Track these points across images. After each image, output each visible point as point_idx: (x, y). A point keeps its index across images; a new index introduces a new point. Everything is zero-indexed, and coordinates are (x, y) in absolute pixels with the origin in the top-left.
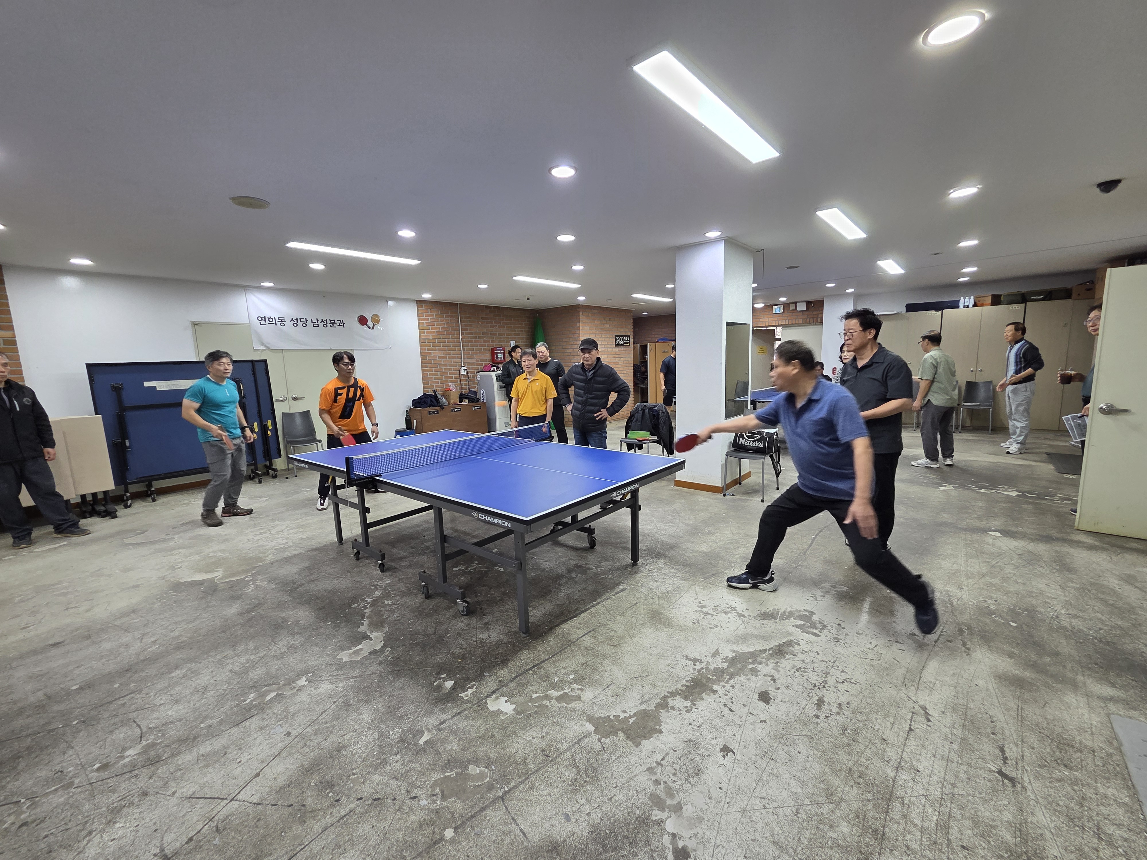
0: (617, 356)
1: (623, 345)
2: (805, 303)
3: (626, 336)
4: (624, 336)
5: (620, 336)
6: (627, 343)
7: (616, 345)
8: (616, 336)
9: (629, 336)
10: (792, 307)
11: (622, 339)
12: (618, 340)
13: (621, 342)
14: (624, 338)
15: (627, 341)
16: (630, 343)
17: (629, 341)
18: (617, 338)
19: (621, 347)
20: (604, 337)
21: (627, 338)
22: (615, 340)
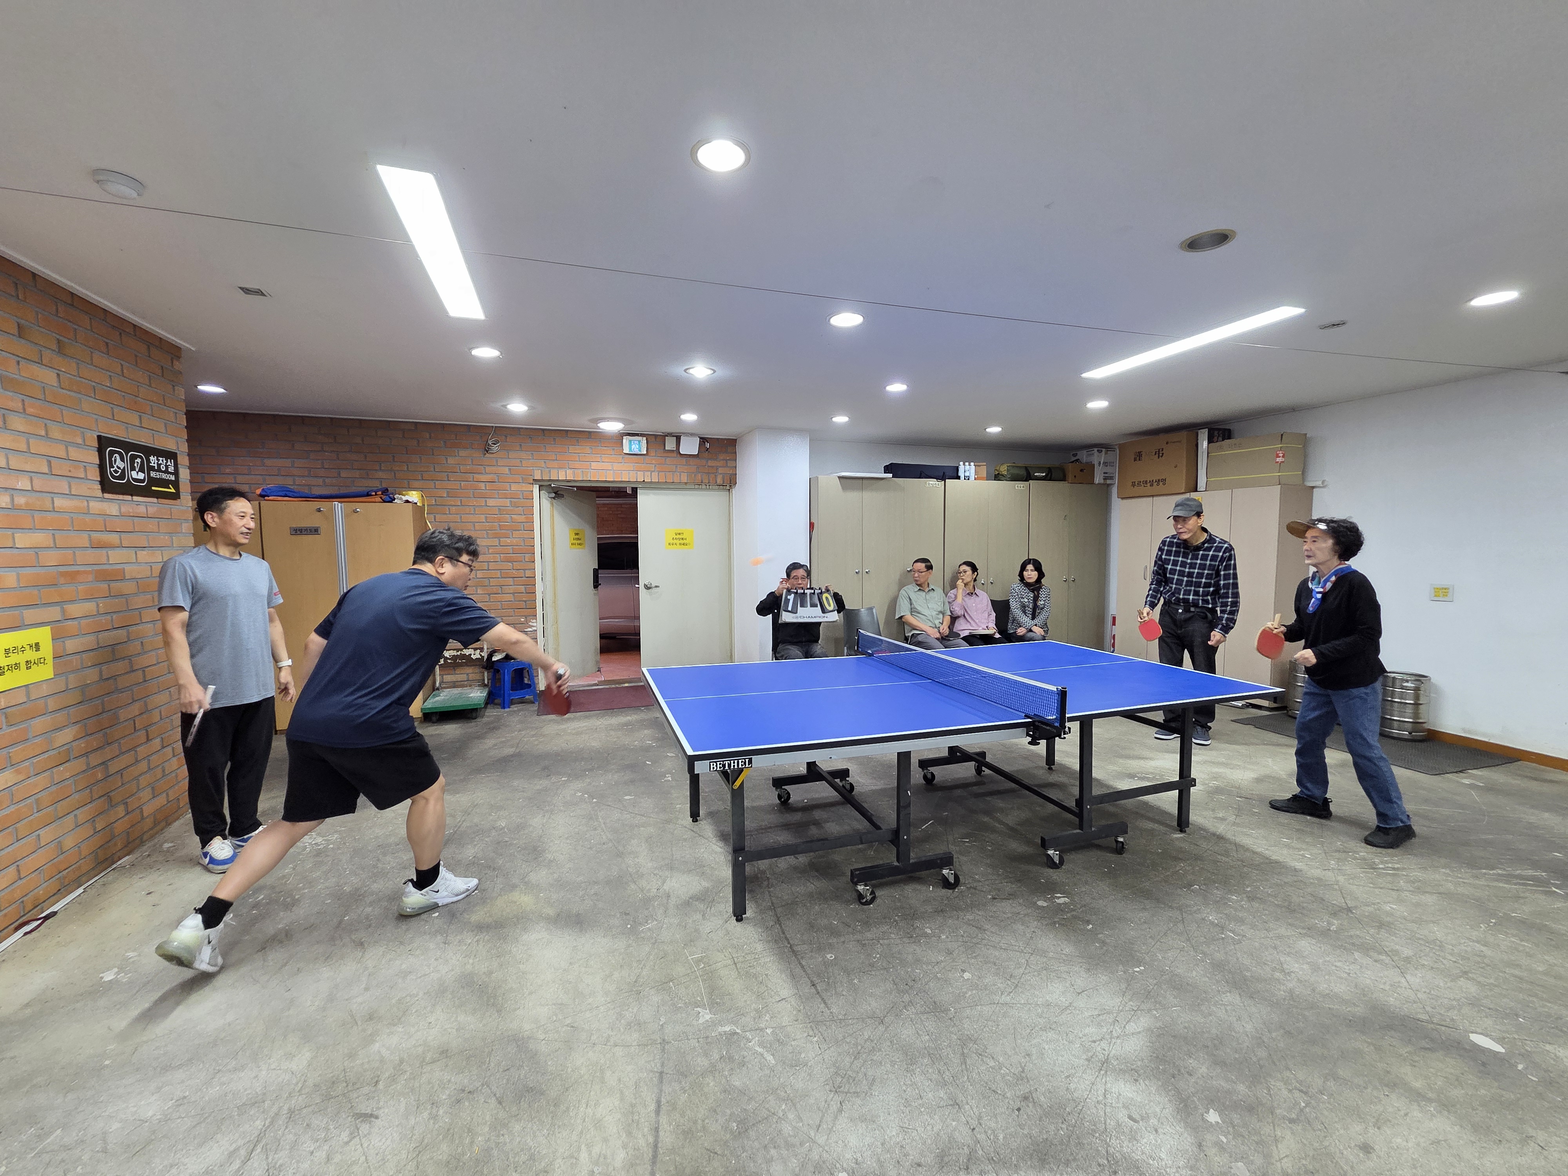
0: (114, 538)
1: (145, 492)
2: (697, 440)
3: (159, 453)
4: (149, 451)
5: (128, 446)
6: (165, 483)
7: (107, 486)
8: (103, 443)
9: (171, 455)
10: (670, 444)
11: (139, 460)
12: (119, 463)
13: (134, 474)
14: (151, 458)
15: (164, 476)
16: (176, 484)
17: (173, 478)
18: (112, 453)
19: (135, 498)
20: (21, 429)
21: (165, 461)
22: (98, 462)
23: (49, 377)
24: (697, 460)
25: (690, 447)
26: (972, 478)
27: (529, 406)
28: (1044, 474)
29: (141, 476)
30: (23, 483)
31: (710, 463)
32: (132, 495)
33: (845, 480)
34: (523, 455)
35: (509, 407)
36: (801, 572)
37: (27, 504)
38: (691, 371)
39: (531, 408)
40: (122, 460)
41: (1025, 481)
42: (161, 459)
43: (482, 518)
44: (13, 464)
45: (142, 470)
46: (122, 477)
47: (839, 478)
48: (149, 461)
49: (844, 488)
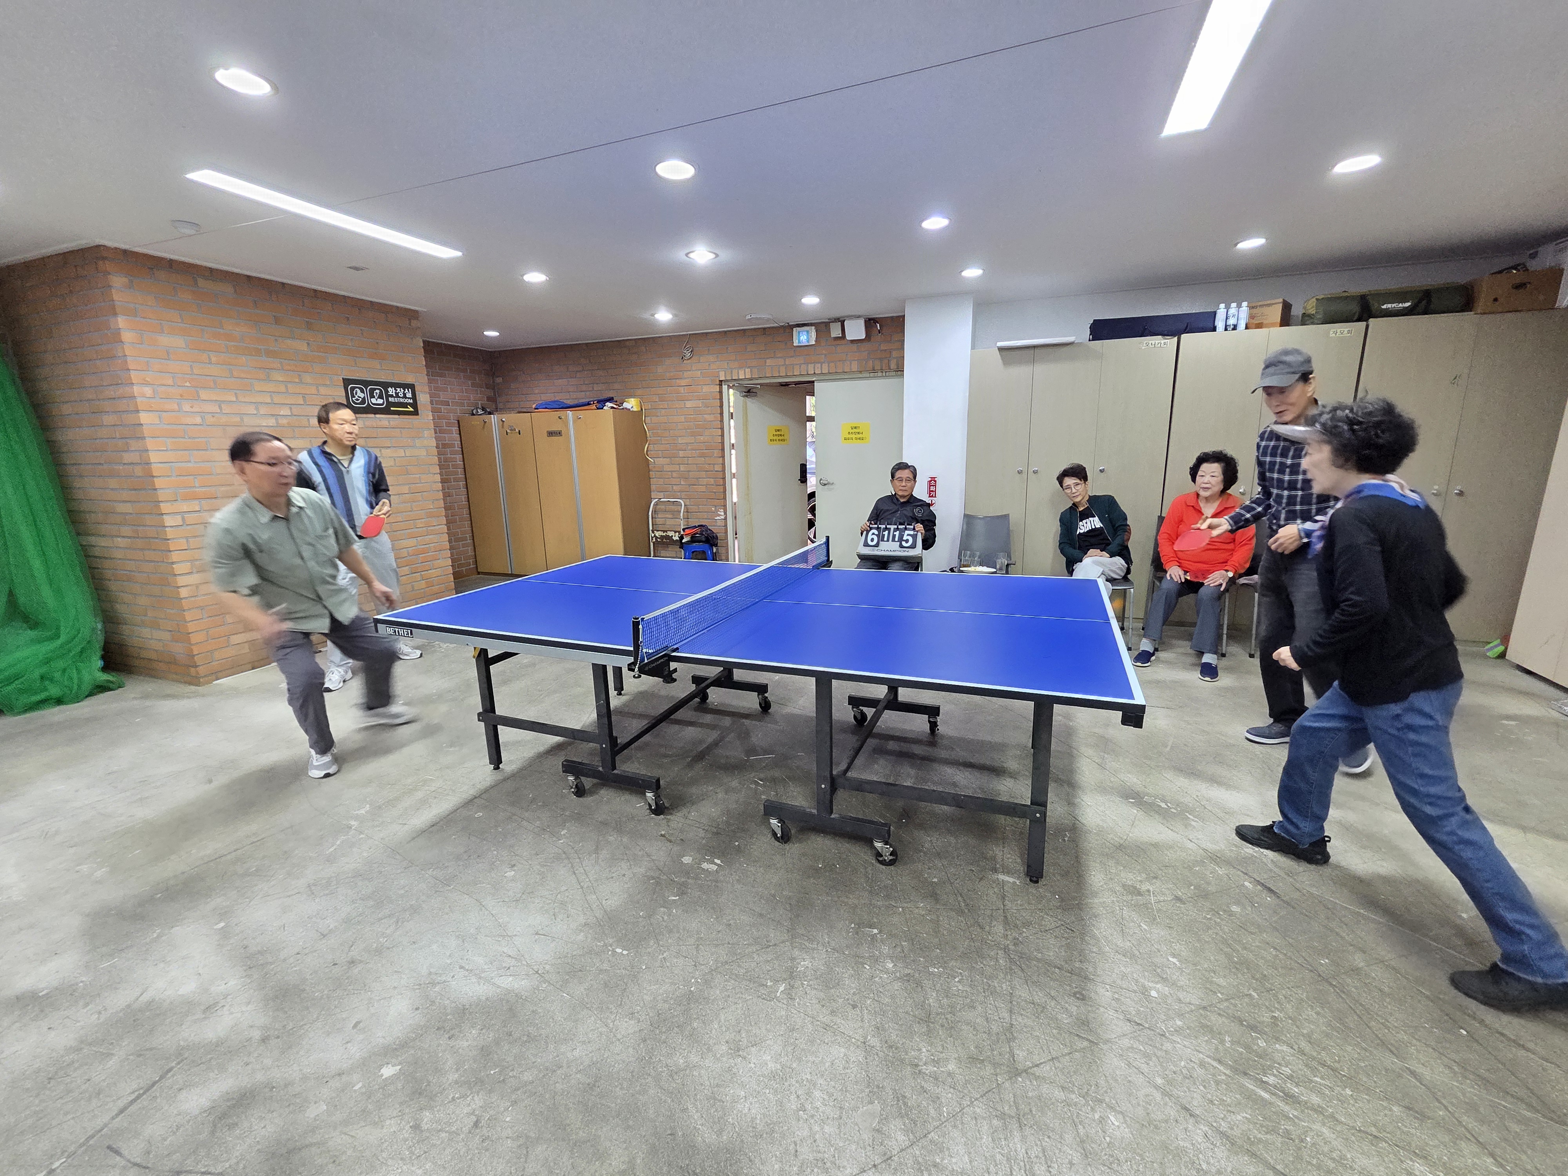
1: (386, 411)
2: (862, 322)
3: (396, 385)
4: (386, 385)
5: (366, 383)
6: (404, 405)
8: (347, 382)
9: (408, 386)
10: (836, 331)
11: (378, 391)
12: (360, 394)
13: (374, 401)
14: (390, 389)
15: (402, 400)
16: (415, 405)
17: (411, 401)
18: (353, 389)
19: (378, 416)
20: (281, 379)
21: (402, 390)
22: (344, 394)
23: (302, 346)
24: (867, 345)
25: (856, 330)
26: (1242, 325)
27: (672, 314)
28: (1407, 304)
29: (380, 401)
30: (285, 411)
31: (883, 347)
32: (375, 414)
33: (1008, 353)
34: (711, 358)
35: (656, 316)
36: (905, 474)
37: (288, 423)
38: (691, 255)
39: (675, 315)
40: (362, 391)
41: (1359, 320)
42: (398, 389)
43: (682, 418)
44: (276, 400)
45: (381, 397)
46: (363, 402)
47: (1001, 349)
48: (387, 392)
49: (1006, 362)
